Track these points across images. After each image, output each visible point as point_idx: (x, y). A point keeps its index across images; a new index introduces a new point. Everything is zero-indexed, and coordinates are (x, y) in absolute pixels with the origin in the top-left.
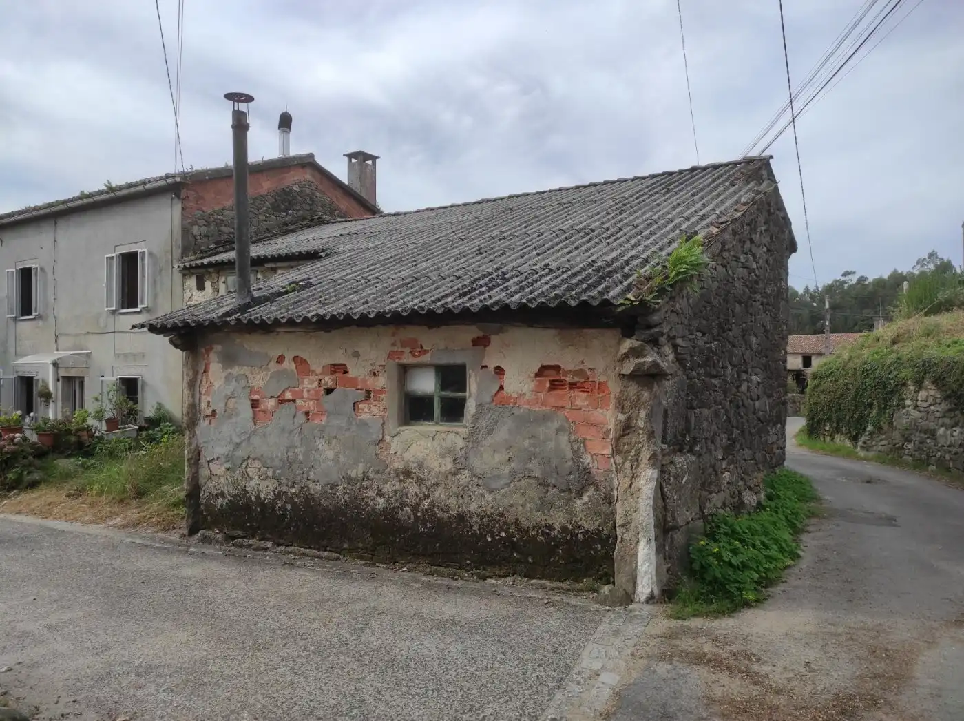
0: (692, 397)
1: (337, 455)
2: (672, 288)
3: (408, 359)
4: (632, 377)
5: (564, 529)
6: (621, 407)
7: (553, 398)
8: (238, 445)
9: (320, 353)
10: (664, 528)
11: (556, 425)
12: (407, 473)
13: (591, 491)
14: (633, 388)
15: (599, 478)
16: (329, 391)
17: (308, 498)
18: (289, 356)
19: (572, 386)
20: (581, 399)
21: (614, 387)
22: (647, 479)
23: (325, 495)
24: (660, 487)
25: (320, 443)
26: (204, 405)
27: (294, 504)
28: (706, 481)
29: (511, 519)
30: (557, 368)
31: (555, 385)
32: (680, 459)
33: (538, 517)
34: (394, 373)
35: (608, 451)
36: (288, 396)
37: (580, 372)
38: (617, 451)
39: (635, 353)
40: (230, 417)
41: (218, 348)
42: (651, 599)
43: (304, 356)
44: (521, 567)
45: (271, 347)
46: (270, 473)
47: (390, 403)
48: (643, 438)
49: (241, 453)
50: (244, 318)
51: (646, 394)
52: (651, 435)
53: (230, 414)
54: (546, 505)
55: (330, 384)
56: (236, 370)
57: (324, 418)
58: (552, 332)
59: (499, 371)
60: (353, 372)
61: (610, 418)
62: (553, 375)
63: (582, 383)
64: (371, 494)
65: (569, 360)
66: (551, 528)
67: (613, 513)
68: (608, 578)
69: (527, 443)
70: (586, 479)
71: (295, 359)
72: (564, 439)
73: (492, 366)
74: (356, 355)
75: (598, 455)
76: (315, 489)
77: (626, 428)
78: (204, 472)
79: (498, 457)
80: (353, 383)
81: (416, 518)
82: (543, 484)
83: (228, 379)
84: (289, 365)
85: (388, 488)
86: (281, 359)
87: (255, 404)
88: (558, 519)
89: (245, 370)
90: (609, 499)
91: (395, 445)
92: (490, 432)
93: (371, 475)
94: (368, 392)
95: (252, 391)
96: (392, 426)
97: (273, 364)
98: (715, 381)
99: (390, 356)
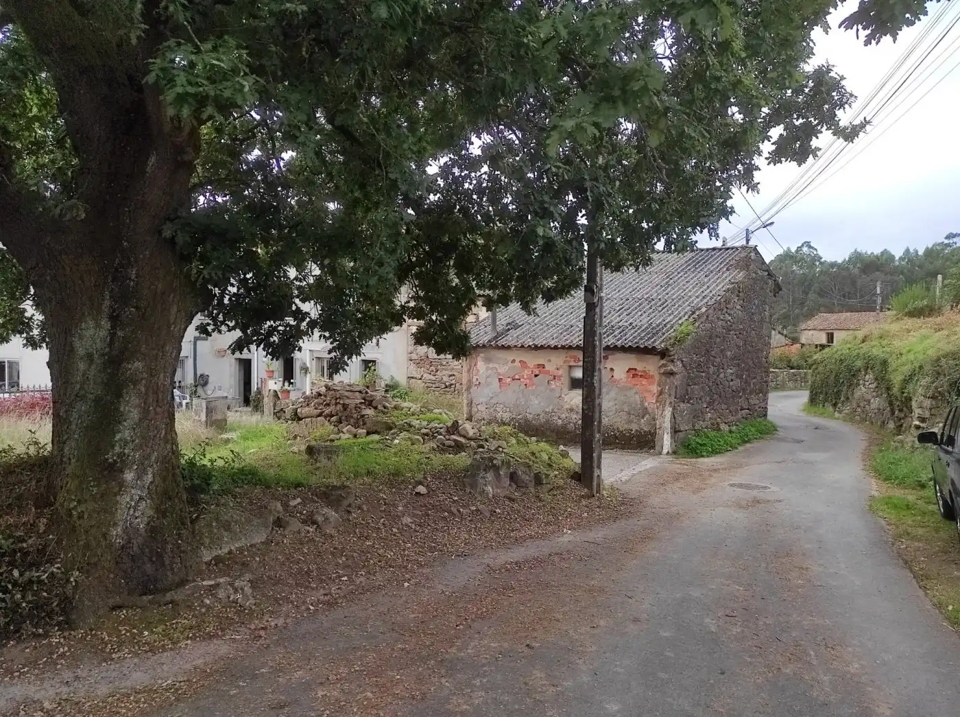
0: (690, 381)
1: (540, 402)
2: (679, 341)
3: (572, 363)
4: (663, 374)
5: (637, 430)
6: (659, 385)
7: (634, 381)
8: (492, 398)
9: (533, 360)
10: (675, 431)
11: (634, 391)
12: (571, 410)
13: (647, 416)
14: (664, 378)
15: (650, 411)
16: (536, 376)
17: (526, 420)
18: (517, 360)
19: (641, 376)
20: (644, 382)
21: (657, 377)
22: (668, 412)
23: (535, 419)
24: (673, 414)
25: (532, 397)
26: (474, 380)
27: (519, 423)
28: (697, 415)
29: (615, 427)
30: (636, 369)
31: (634, 376)
32: (682, 405)
33: (626, 426)
34: (567, 368)
35: (654, 401)
36: (517, 377)
37: (644, 371)
38: (657, 401)
39: (664, 365)
40: (488, 385)
41: (482, 355)
42: (668, 453)
43: (525, 360)
44: (618, 446)
45: (509, 356)
46: (508, 410)
47: (566, 381)
48: (667, 396)
49: (494, 401)
50: (500, 343)
51: (668, 381)
52: (670, 395)
53: (488, 384)
54: (630, 422)
55: (537, 373)
56: (491, 365)
57: (534, 387)
58: (634, 355)
59: (612, 370)
60: (547, 368)
61: (655, 389)
62: (634, 372)
63: (645, 375)
64: (555, 418)
65: (640, 366)
66: (632, 430)
67: (655, 424)
68: (653, 447)
69: (622, 398)
70: (645, 411)
71: (520, 361)
72: (637, 397)
73: (608, 369)
74: (549, 361)
75: (651, 402)
76: (530, 417)
77: (661, 393)
78: (474, 409)
79: (611, 404)
80: (548, 373)
81: (576, 428)
82: (629, 414)
83: (487, 369)
84: (517, 364)
85: (563, 416)
86: (514, 361)
87: (500, 380)
88: (634, 427)
89: (496, 366)
90: (654, 419)
91: (566, 399)
92: (607, 394)
93: (555, 410)
94: (555, 376)
95: (499, 374)
96: (566, 390)
97: (510, 364)
98: (704, 374)
99: (565, 362)
